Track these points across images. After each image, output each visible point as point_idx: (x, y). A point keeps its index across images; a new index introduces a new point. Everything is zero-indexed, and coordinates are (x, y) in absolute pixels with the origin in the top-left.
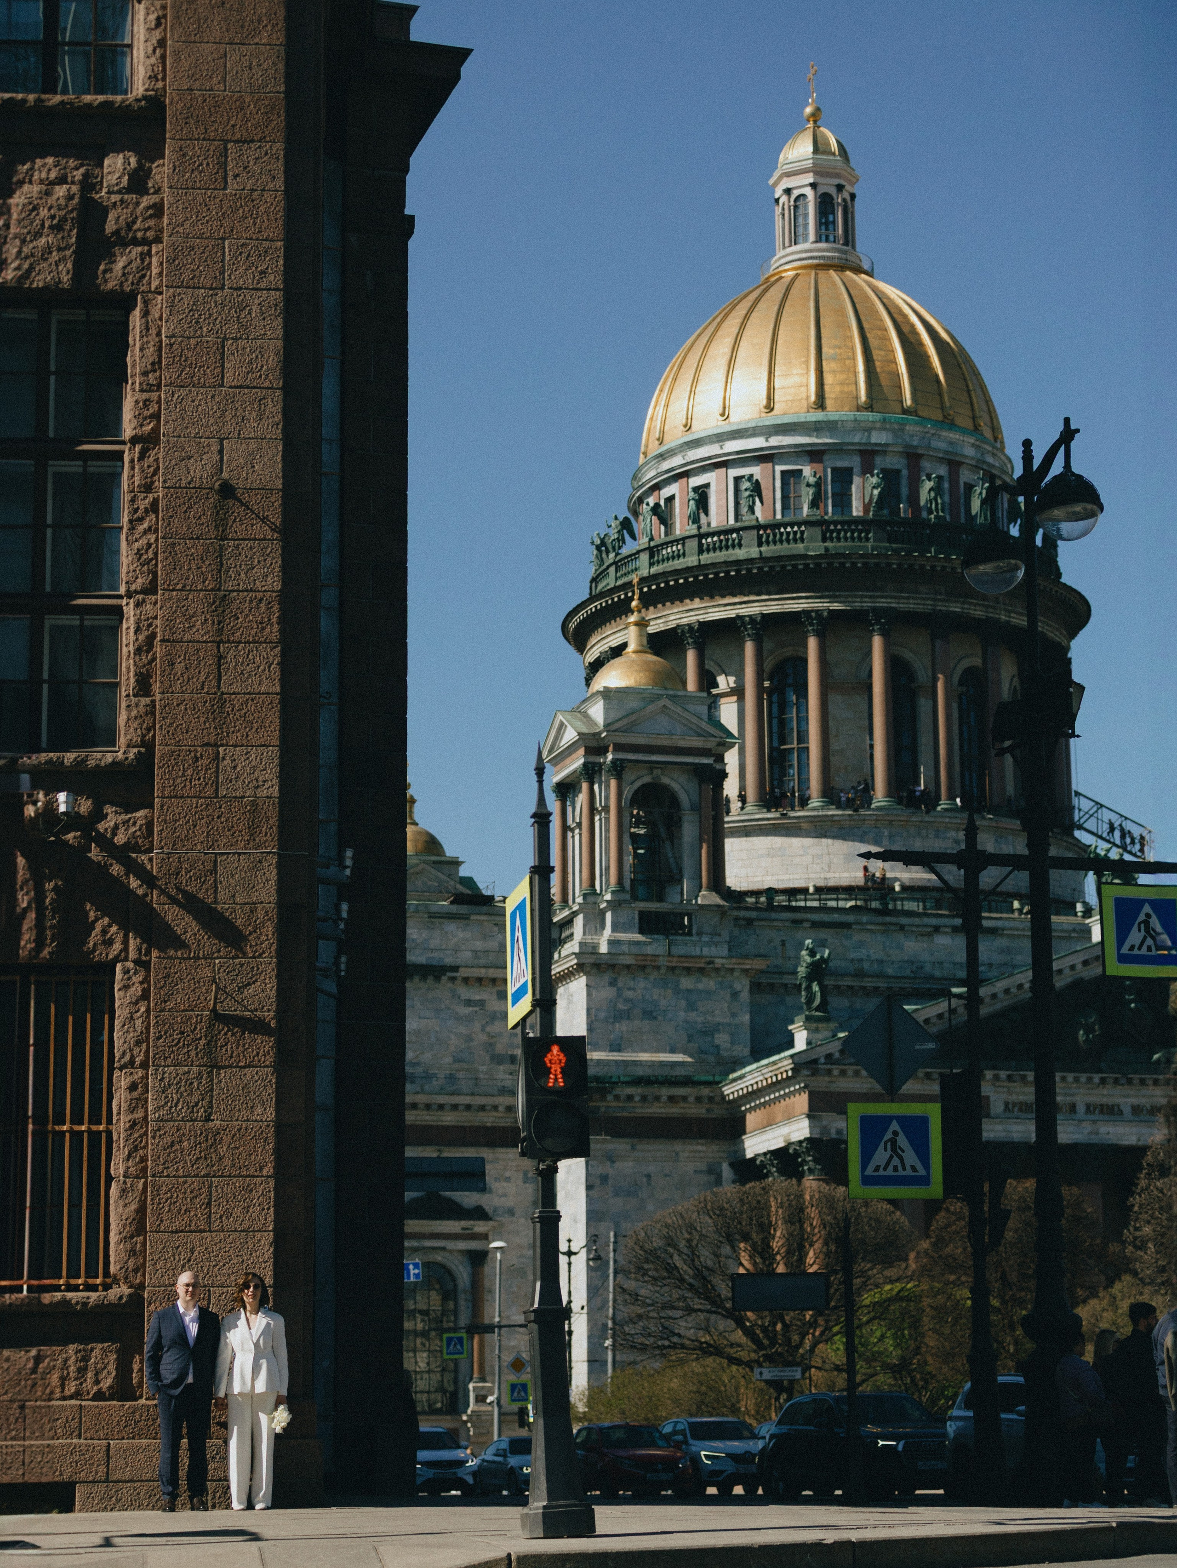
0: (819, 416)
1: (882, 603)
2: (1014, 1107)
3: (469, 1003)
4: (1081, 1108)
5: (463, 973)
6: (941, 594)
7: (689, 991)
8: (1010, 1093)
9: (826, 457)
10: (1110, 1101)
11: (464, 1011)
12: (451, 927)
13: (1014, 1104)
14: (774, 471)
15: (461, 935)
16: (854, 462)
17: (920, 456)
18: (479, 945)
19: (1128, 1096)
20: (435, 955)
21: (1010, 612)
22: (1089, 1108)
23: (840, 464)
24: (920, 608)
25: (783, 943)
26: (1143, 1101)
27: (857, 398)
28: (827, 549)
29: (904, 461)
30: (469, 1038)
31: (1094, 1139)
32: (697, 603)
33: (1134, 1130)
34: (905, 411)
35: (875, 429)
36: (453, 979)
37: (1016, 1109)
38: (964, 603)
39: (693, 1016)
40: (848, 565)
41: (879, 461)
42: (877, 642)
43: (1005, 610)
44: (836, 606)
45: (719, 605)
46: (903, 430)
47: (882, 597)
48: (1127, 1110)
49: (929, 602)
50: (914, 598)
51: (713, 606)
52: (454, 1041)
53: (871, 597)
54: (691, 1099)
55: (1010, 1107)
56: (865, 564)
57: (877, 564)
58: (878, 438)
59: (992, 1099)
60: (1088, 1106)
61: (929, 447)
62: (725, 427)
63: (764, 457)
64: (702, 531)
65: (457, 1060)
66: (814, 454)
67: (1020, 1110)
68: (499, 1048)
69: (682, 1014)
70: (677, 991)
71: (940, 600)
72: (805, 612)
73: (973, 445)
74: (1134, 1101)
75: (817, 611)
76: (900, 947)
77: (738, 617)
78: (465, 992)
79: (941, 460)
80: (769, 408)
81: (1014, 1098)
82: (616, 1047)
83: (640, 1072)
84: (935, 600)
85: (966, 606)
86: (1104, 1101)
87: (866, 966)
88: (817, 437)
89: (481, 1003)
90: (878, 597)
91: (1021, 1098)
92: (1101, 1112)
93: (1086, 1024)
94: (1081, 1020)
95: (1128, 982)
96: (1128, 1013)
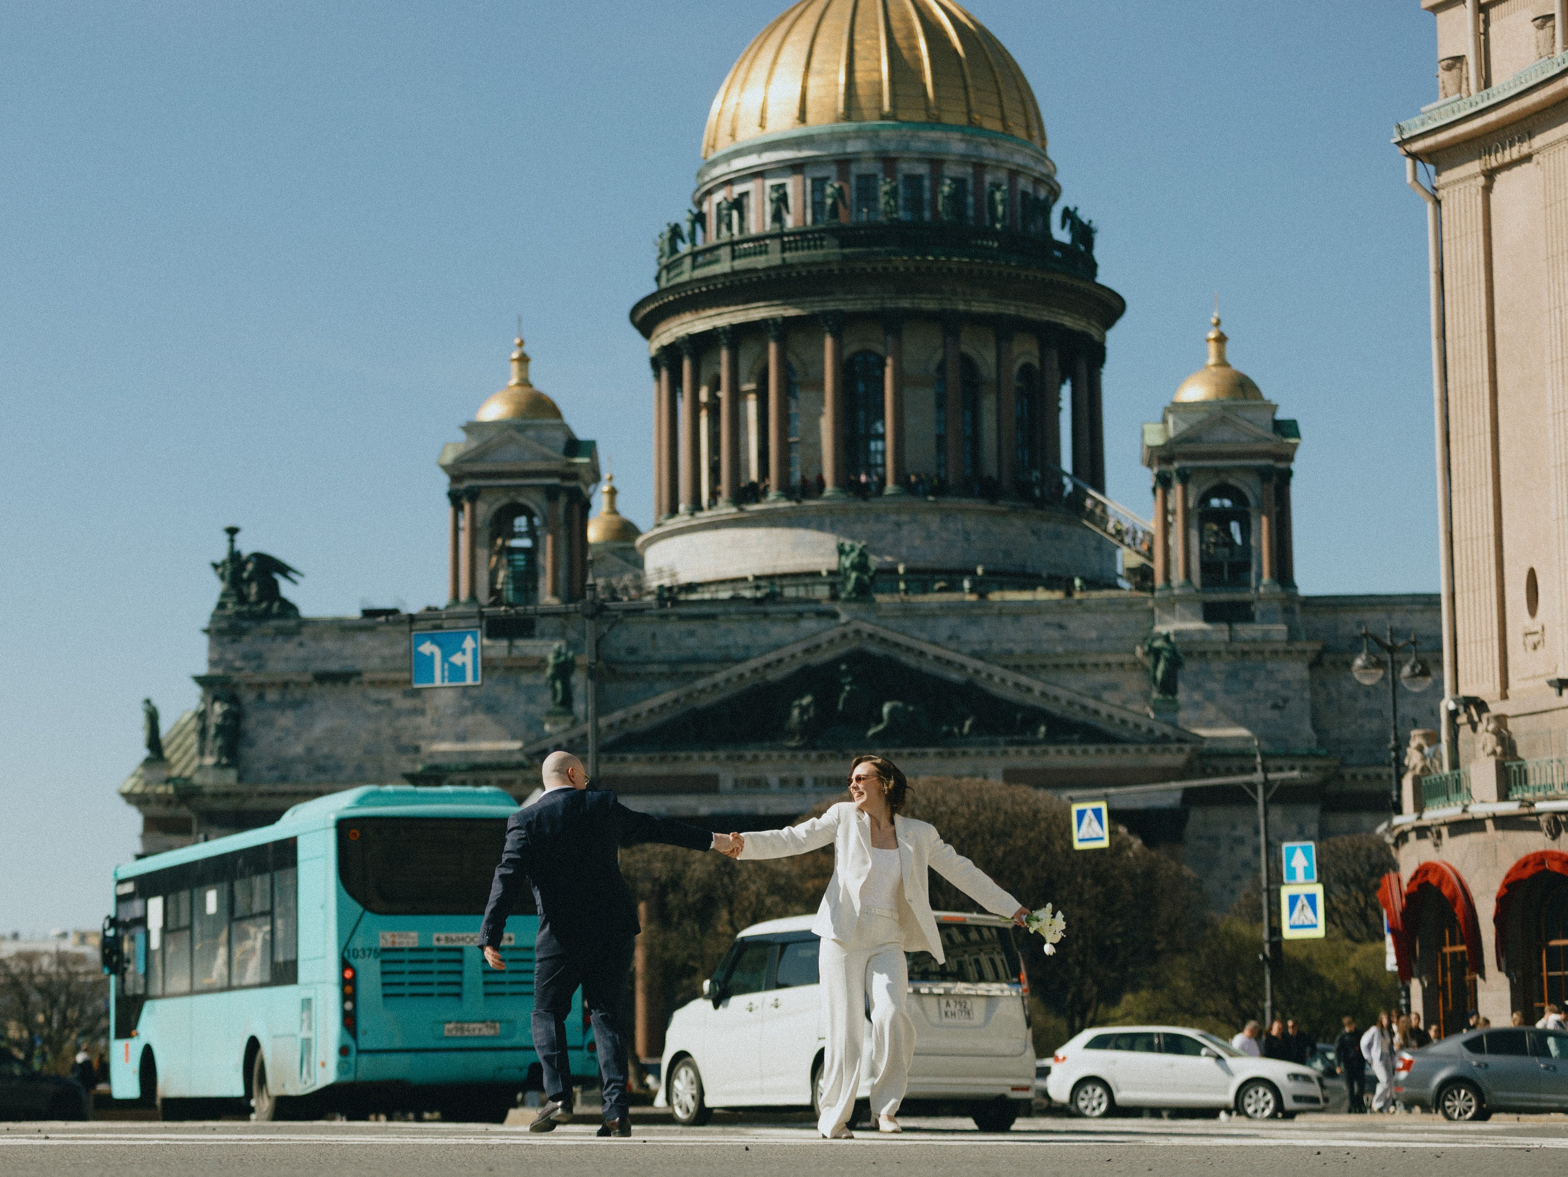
0: (800, 131)
1: (831, 306)
3: (377, 702)
4: (809, 782)
5: (367, 677)
7: (528, 687)
8: (736, 771)
9: (807, 169)
11: (374, 709)
12: (362, 637)
13: (743, 782)
14: (763, 186)
15: (370, 643)
16: (832, 171)
17: (895, 160)
18: (386, 652)
20: (349, 662)
21: (969, 301)
22: (816, 781)
23: (819, 174)
24: (869, 308)
25: (654, 636)
27: (836, 110)
28: (784, 259)
29: (880, 165)
30: (377, 733)
32: (687, 317)
34: (883, 117)
35: (849, 138)
36: (360, 683)
37: (745, 785)
38: (913, 298)
39: (532, 708)
40: (794, 274)
41: (854, 169)
42: (829, 342)
43: (963, 300)
44: (791, 312)
45: (703, 318)
46: (877, 136)
47: (830, 301)
49: (877, 301)
50: (860, 299)
51: (699, 319)
52: (364, 735)
53: (821, 301)
54: (519, 782)
55: (740, 783)
56: (809, 272)
57: (820, 271)
58: (852, 147)
59: (720, 777)
61: (907, 149)
62: (733, 147)
63: (759, 174)
64: (696, 249)
65: (367, 752)
66: (795, 167)
67: (749, 786)
68: (405, 740)
69: (522, 708)
70: (518, 687)
71: (888, 298)
72: (764, 321)
73: (962, 140)
75: (773, 319)
76: (766, 633)
77: (715, 329)
78: (374, 693)
79: (919, 160)
80: (762, 126)
81: (742, 775)
82: (461, 738)
83: (480, 760)
84: (882, 298)
85: (917, 301)
86: (831, 774)
87: (733, 652)
88: (800, 150)
89: (388, 703)
90: (825, 301)
91: (749, 775)
92: (829, 784)
93: (800, 706)
94: (796, 703)
95: (843, 667)
96: (844, 695)
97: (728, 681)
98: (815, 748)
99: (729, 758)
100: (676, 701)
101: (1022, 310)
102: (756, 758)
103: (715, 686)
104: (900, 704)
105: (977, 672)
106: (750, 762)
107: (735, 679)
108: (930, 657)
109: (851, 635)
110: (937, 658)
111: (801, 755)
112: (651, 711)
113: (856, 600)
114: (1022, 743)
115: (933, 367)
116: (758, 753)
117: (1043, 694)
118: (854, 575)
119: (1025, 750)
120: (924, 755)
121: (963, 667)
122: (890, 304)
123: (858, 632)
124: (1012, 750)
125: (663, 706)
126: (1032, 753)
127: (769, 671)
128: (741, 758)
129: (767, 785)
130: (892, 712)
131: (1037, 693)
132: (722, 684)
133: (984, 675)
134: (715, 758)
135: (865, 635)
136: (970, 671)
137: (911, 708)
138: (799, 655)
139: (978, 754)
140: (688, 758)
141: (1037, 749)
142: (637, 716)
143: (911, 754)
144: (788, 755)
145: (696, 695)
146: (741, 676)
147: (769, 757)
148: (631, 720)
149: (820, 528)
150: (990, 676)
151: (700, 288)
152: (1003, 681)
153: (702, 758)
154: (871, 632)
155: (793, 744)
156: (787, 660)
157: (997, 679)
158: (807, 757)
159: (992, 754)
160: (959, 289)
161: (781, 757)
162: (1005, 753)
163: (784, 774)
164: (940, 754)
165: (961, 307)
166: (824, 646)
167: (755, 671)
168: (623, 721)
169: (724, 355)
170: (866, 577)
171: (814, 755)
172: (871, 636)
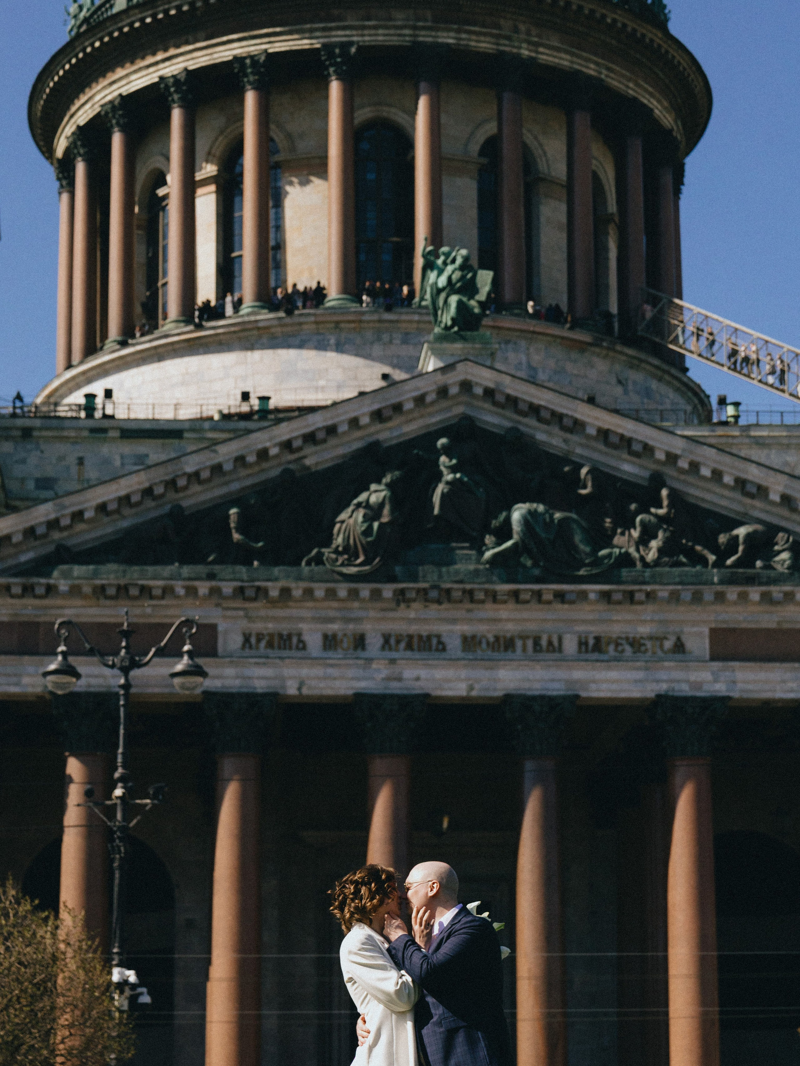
1: (339, 37)
2: (259, 640)
4: (377, 642)
6: (426, 20)
8: (249, 618)
10: (425, 629)
13: (259, 637)
19: (454, 621)
21: (537, 45)
22: (388, 641)
24: (395, 41)
26: (481, 629)
31: (395, 688)
32: (120, 71)
33: (463, 673)
37: (263, 644)
38: (459, 31)
42: (334, 89)
43: (529, 43)
45: (140, 69)
47: (338, 28)
48: (454, 644)
49: (407, 32)
50: (386, 27)
51: (135, 72)
53: (324, 29)
55: (253, 640)
59: (220, 628)
60: (387, 638)
67: (270, 645)
71: (424, 28)
72: (238, 60)
74: (466, 629)
75: (252, 57)
77: (162, 78)
81: (258, 626)
84: (415, 28)
85: (464, 36)
86: (414, 629)
90: (331, 29)
91: (271, 626)
92: (409, 647)
93: (367, 505)
94: (362, 497)
95: (442, 441)
96: (441, 488)
97: (240, 460)
98: (392, 579)
99: (240, 592)
100: (148, 492)
101: (604, 71)
102: (286, 592)
103: (217, 469)
104: (541, 508)
105: (672, 458)
106: (273, 603)
107: (251, 459)
108: (592, 431)
109: (454, 390)
110: (604, 434)
111: (365, 590)
112: (102, 508)
113: (459, 337)
114: (751, 580)
115: (475, 148)
116: (293, 585)
117: (786, 500)
118: (454, 299)
119: (755, 593)
120: (583, 595)
121: (648, 450)
122: (425, 37)
123: (466, 386)
124: (732, 593)
125: (125, 500)
126: (766, 598)
127: (309, 450)
128: (261, 593)
129: (302, 645)
130: (527, 521)
131: (774, 496)
132: (228, 467)
133: (683, 464)
134: (215, 592)
135: (479, 391)
136: (660, 456)
137: (558, 515)
138: (365, 420)
139: (675, 598)
140: (167, 591)
141: (776, 591)
142: (78, 516)
143: (560, 597)
144: (342, 590)
145: (182, 482)
146: (263, 454)
147: (309, 593)
148: (65, 522)
149: (321, 346)
150: (695, 467)
151: (142, 20)
152: (717, 475)
153: (192, 592)
154: (491, 385)
155: (353, 570)
156: (343, 428)
157: (706, 472)
158: (376, 595)
159: (697, 598)
160: (522, 27)
161: (331, 594)
162: (720, 597)
163: (334, 627)
164: (606, 596)
165: (525, 53)
166: (409, 406)
167: (287, 445)
168: (53, 524)
169: (176, 115)
170: (473, 303)
171: (388, 590)
172: (489, 393)
